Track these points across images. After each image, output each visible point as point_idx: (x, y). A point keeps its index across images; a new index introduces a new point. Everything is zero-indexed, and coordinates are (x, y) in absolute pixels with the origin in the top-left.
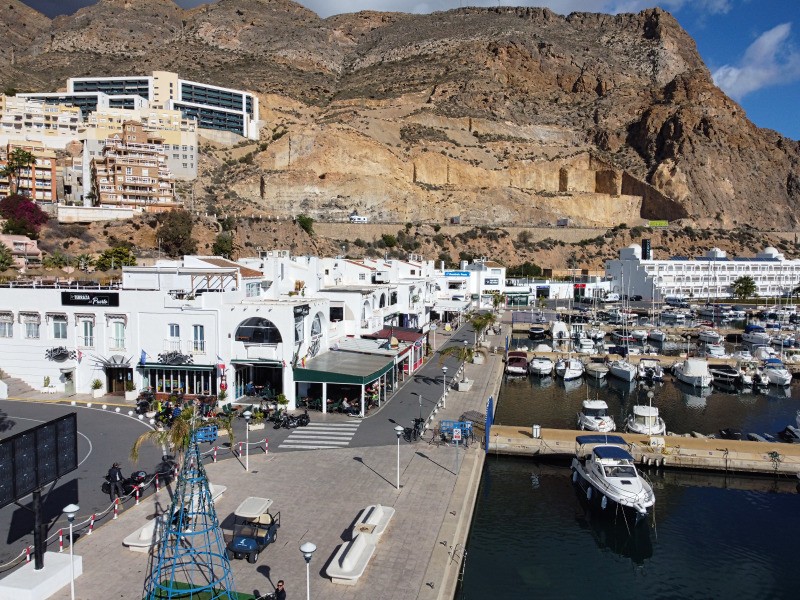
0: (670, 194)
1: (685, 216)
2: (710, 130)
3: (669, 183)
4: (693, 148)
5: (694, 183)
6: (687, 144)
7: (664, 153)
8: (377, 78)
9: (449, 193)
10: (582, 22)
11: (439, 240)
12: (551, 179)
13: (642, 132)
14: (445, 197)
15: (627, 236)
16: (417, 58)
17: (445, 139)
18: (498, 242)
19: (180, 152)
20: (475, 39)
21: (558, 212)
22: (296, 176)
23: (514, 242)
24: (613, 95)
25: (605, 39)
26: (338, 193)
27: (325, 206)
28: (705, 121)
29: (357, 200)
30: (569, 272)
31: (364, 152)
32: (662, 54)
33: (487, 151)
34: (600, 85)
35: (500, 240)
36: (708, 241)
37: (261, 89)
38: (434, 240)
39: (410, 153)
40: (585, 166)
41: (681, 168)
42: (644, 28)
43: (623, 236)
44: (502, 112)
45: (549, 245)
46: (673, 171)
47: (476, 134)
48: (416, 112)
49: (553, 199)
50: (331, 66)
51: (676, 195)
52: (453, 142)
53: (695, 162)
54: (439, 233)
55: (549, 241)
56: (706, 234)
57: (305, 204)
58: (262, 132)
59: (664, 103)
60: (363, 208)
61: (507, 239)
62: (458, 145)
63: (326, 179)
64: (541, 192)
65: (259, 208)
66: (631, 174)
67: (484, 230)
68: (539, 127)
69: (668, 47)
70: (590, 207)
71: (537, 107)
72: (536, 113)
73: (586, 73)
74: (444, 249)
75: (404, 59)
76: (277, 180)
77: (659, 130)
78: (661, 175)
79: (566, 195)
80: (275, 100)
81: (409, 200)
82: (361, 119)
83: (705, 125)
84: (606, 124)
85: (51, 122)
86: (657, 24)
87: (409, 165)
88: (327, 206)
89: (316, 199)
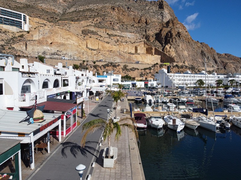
0: (170, 55)
1: (174, 62)
2: (180, 36)
3: (169, 51)
4: (176, 41)
5: (177, 52)
6: (174, 39)
7: (167, 42)
8: (74, 15)
9: (99, 52)
10: (140, 2)
11: (95, 67)
12: (132, 49)
13: (160, 36)
14: (98, 53)
15: (159, 67)
16: (88, 10)
17: (97, 34)
18: (116, 68)
20: (107, 5)
21: (135, 59)
22: (40, 42)
23: (122, 68)
24: (151, 24)
25: (147, 8)
26: (57, 49)
27: (52, 54)
28: (179, 33)
29: (65, 53)
30: (141, 78)
31: (68, 37)
32: (164, 13)
33: (112, 39)
34: (146, 21)
35: (117, 67)
36: (183, 69)
37: (31, 16)
38: (93, 67)
39: (85, 38)
40: (143, 46)
41: (173, 47)
42: (159, 6)
43: (157, 67)
44: (116, 28)
45: (133, 69)
46: (170, 48)
47: (108, 34)
48: (88, 26)
49: (134, 55)
50: (58, 11)
51: (171, 55)
52: (100, 36)
53: (177, 45)
54: (95, 64)
55: (134, 68)
56: (182, 67)
57: (44, 53)
58: (30, 29)
59: (166, 27)
60: (67, 55)
61: (120, 67)
62: (102, 37)
63: (53, 44)
64: (130, 53)
65: (23, 53)
66: (157, 49)
67: (111, 63)
68: (128, 33)
69: (166, 11)
70: (145, 58)
71: (127, 27)
72: (127, 29)
73: (142, 17)
74: (97, 70)
75: (84, 10)
76: (32, 43)
77: (165, 35)
78: (167, 49)
79: (138, 54)
80: (36, 20)
81: (85, 53)
82: (68, 26)
83: (179, 34)
84: (149, 33)
86: (162, 4)
87: (85, 42)
88: (53, 54)
89: (48, 51)
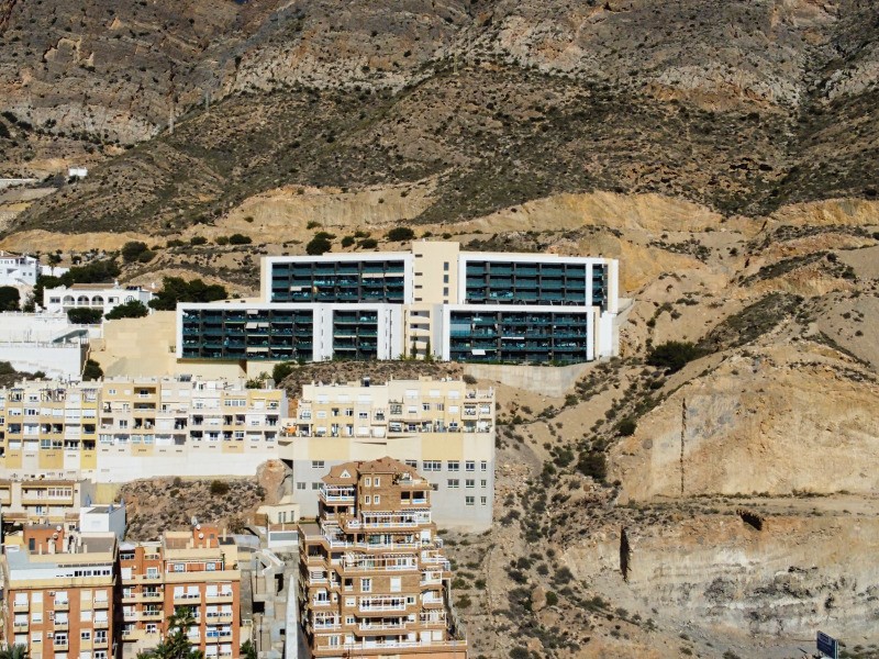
19: (462, 475)
22: (697, 530)
26: (790, 561)
27: (760, 591)
29: (835, 576)
57: (717, 590)
60: (848, 592)
63: (764, 534)
85: (233, 427)
88: (765, 591)
89: (740, 577)
